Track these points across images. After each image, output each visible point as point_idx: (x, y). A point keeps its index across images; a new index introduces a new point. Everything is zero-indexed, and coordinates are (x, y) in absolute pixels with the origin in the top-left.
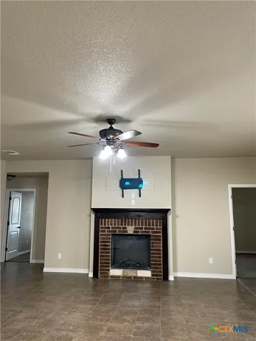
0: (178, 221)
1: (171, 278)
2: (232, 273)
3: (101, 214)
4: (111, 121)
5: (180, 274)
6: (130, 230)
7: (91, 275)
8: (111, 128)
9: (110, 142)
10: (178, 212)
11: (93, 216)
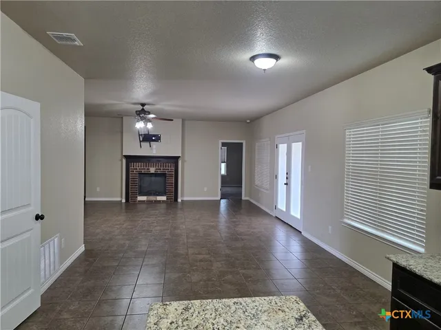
0: (185, 164)
1: (179, 200)
2: (217, 196)
3: (130, 159)
4: (143, 105)
5: (185, 199)
6: (152, 170)
7: (124, 201)
8: (143, 109)
9: (142, 119)
10: (186, 158)
11: (124, 161)
